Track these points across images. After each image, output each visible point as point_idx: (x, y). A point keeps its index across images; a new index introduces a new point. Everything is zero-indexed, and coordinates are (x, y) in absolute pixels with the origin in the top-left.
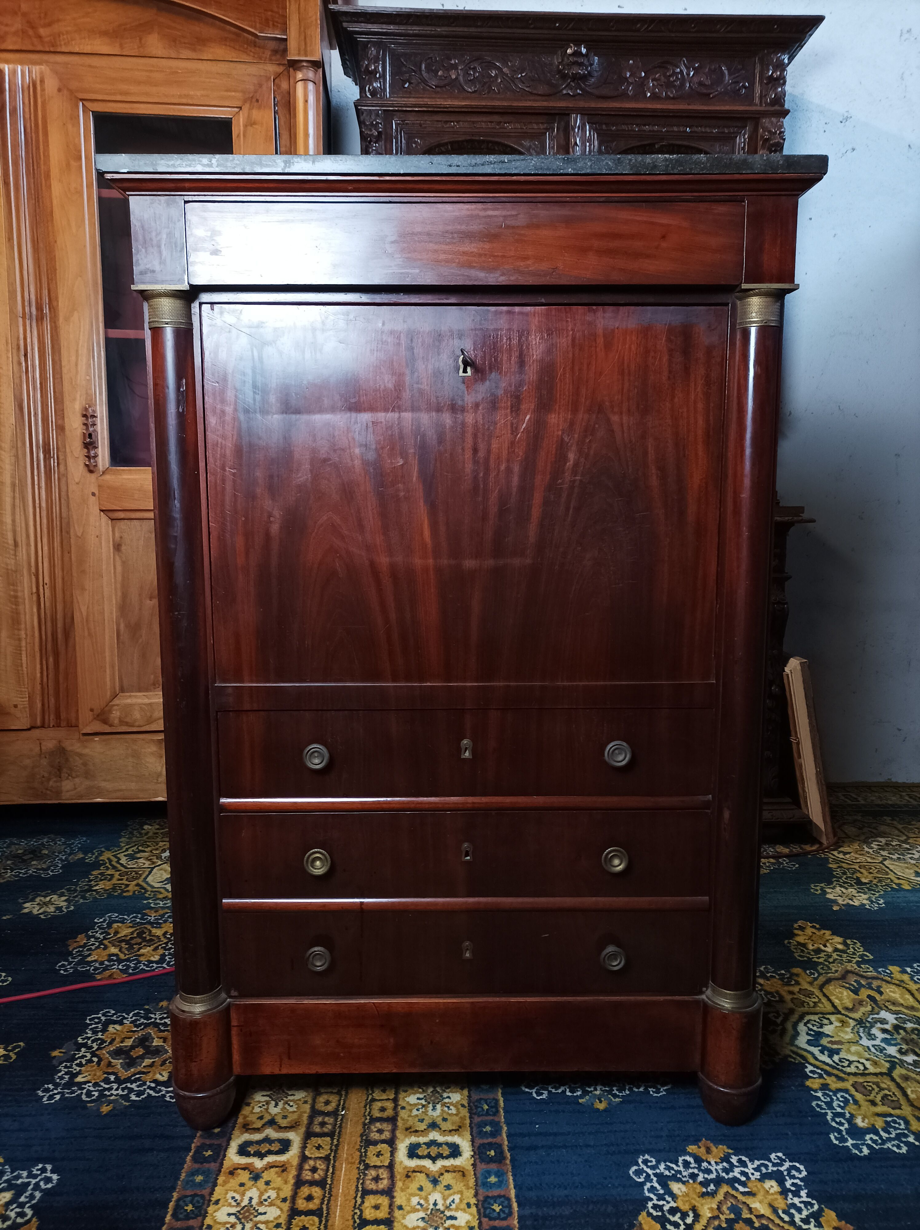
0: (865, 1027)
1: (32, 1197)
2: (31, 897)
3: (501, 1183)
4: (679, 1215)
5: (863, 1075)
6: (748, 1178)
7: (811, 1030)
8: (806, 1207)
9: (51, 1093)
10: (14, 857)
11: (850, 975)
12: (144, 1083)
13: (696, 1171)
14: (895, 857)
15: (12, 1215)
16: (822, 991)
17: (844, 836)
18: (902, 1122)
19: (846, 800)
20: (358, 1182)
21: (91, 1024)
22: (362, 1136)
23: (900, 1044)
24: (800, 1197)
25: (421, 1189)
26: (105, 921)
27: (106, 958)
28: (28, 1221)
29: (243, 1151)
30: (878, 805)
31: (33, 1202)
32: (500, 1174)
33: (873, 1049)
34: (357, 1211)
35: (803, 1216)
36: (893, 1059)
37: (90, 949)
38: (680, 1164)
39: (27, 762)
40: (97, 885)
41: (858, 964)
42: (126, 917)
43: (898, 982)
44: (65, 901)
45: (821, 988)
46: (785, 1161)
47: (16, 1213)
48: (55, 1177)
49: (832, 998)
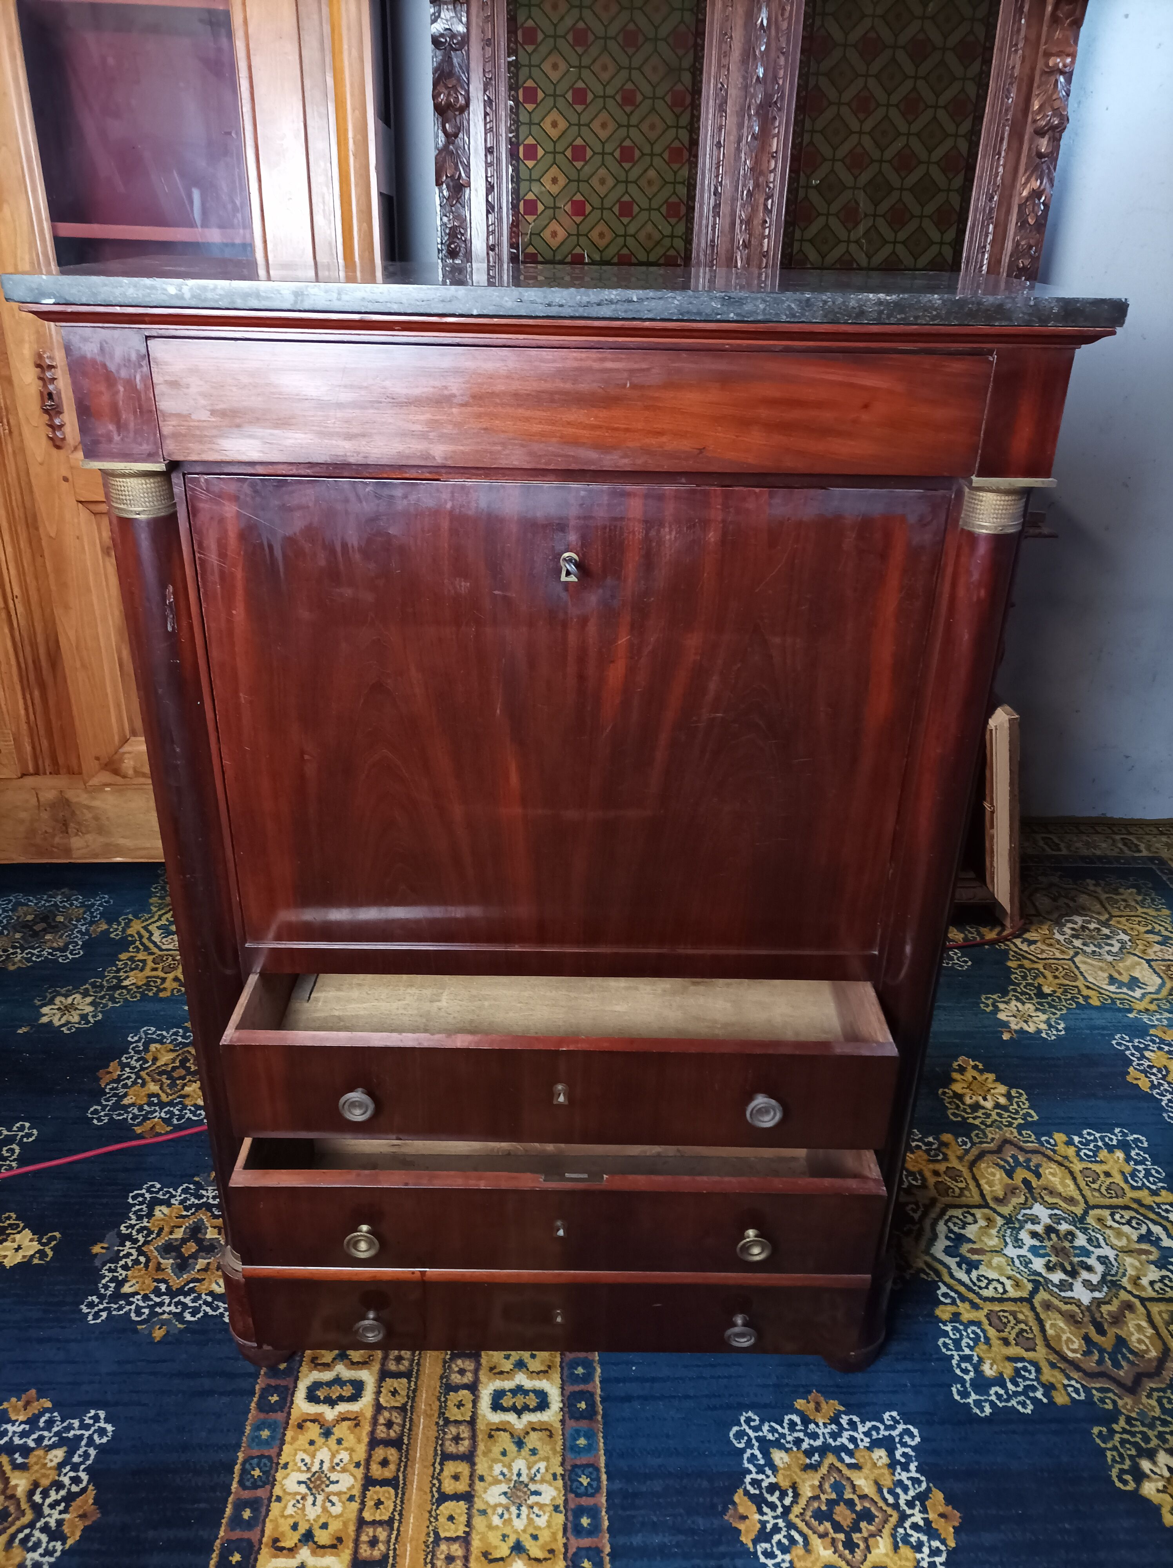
0: (1013, 1229)
1: (86, 1455)
2: (49, 996)
3: (590, 1448)
4: (777, 1493)
5: (1001, 1300)
6: (857, 1446)
7: (951, 1231)
8: (913, 1485)
9: (96, 1309)
10: (23, 927)
11: (1007, 1146)
12: (199, 1297)
13: (801, 1435)
14: (1089, 950)
15: (66, 1481)
16: (971, 1171)
17: (1033, 912)
18: (1033, 1369)
19: (1046, 847)
20: (437, 1443)
21: (134, 1205)
22: (442, 1378)
23: (1049, 1256)
24: (908, 1471)
25: (504, 1453)
26: (140, 1038)
27: (145, 1100)
28: (84, 1491)
29: (312, 1397)
30: (1083, 858)
31: (89, 1462)
32: (590, 1435)
33: (1017, 1262)
34: (435, 1482)
35: (909, 1498)
36: (1037, 1278)
37: (125, 1086)
38: (785, 1425)
39: (23, 815)
40: (128, 977)
41: (1020, 1128)
42: (164, 1033)
43: (1060, 1159)
44: (91, 1004)
45: (972, 1165)
46: (899, 1423)
47: (71, 1478)
48: (110, 1428)
49: (982, 1182)
